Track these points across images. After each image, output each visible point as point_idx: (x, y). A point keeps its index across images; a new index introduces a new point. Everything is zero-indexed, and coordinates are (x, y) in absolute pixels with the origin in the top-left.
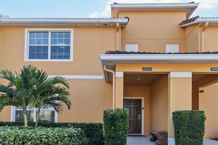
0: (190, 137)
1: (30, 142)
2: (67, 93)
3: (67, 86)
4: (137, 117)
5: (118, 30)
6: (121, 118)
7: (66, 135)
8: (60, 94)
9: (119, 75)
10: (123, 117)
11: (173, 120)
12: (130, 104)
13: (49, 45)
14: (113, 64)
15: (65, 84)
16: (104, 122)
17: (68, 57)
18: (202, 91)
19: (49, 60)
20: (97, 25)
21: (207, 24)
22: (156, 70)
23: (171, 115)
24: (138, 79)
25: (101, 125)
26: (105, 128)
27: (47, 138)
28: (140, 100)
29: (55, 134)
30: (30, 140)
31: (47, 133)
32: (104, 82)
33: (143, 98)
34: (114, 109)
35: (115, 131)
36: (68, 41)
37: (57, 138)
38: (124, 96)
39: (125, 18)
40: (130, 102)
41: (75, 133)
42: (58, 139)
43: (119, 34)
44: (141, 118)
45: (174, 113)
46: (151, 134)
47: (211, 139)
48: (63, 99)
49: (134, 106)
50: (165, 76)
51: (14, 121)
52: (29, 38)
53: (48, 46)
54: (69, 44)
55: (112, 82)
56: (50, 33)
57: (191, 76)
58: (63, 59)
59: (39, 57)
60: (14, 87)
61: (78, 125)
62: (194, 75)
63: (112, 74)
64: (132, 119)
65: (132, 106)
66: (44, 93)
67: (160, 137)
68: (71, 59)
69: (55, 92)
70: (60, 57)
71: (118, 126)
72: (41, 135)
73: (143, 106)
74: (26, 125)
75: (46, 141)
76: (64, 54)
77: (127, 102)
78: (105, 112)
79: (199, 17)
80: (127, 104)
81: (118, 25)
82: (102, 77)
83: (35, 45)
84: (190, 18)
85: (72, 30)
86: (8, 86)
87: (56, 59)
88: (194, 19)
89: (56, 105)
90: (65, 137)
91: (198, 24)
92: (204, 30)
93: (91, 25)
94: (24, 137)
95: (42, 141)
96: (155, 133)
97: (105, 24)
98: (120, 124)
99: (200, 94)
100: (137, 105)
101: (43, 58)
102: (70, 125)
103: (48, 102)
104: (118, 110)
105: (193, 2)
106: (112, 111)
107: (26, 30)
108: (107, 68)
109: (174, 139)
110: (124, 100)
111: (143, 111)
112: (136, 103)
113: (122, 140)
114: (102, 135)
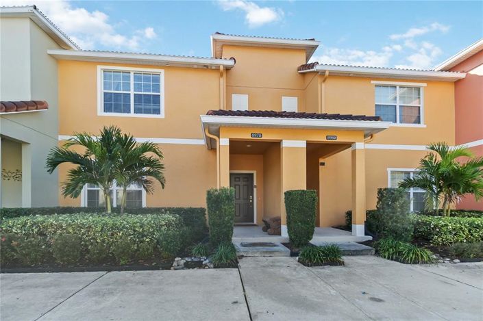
0: (301, 222)
1: (121, 233)
2: (161, 167)
3: (160, 156)
4: (248, 199)
5: (221, 75)
6: (226, 200)
7: (163, 223)
8: (152, 167)
9: (224, 142)
10: (229, 198)
11: (285, 202)
12: (239, 181)
13: (132, 93)
14: (217, 128)
15: (157, 153)
16: (208, 205)
17: (157, 111)
18: (323, 164)
19: (132, 114)
20: (196, 66)
21: (327, 73)
22: (267, 137)
23: (283, 196)
24: (249, 146)
25: (203, 210)
26: (209, 212)
27: (141, 227)
28: (252, 175)
29: (150, 221)
30: (121, 230)
31: (140, 220)
32: (205, 149)
33: (255, 172)
34: (218, 188)
35: (220, 217)
36: (157, 88)
37: (152, 227)
38: (230, 169)
39: (231, 59)
40: (239, 178)
41: (173, 220)
42: (155, 228)
43: (223, 81)
44: (253, 200)
45: (285, 193)
46: (264, 221)
47: (333, 227)
48: (156, 175)
49: (245, 183)
50: (277, 145)
51: (86, 206)
52: (103, 81)
53: (130, 94)
54: (159, 92)
55: (216, 149)
56: (132, 74)
57: (305, 146)
58: (151, 113)
59: (117, 110)
60: (93, 158)
61: (174, 211)
62: (309, 144)
63: (215, 140)
64: (241, 201)
65: (242, 183)
66: (132, 166)
67: (273, 225)
68: (162, 115)
69: (147, 165)
70: (147, 111)
71: (223, 211)
72: (134, 223)
73: (255, 184)
74: (109, 212)
75: (141, 230)
76: (152, 107)
77: (235, 178)
78: (209, 192)
79: (318, 63)
80: (235, 181)
81: (222, 68)
82: (202, 142)
83: (112, 91)
84: (309, 62)
85: (162, 72)
86: (85, 156)
87: (142, 113)
88: (312, 65)
89: (146, 182)
90: (162, 226)
91: (318, 72)
92: (324, 81)
93: (188, 66)
94: (114, 226)
95: (135, 231)
96: (267, 220)
97: (205, 66)
98: (225, 207)
99: (320, 167)
100: (248, 181)
101: (124, 112)
102: (163, 210)
103: (136, 178)
104: (223, 190)
105: (313, 40)
106: (216, 190)
107: (100, 68)
108: (210, 133)
109: (286, 226)
110: (231, 174)
111: (255, 189)
112: (246, 179)
113: (229, 227)
114: (205, 224)
